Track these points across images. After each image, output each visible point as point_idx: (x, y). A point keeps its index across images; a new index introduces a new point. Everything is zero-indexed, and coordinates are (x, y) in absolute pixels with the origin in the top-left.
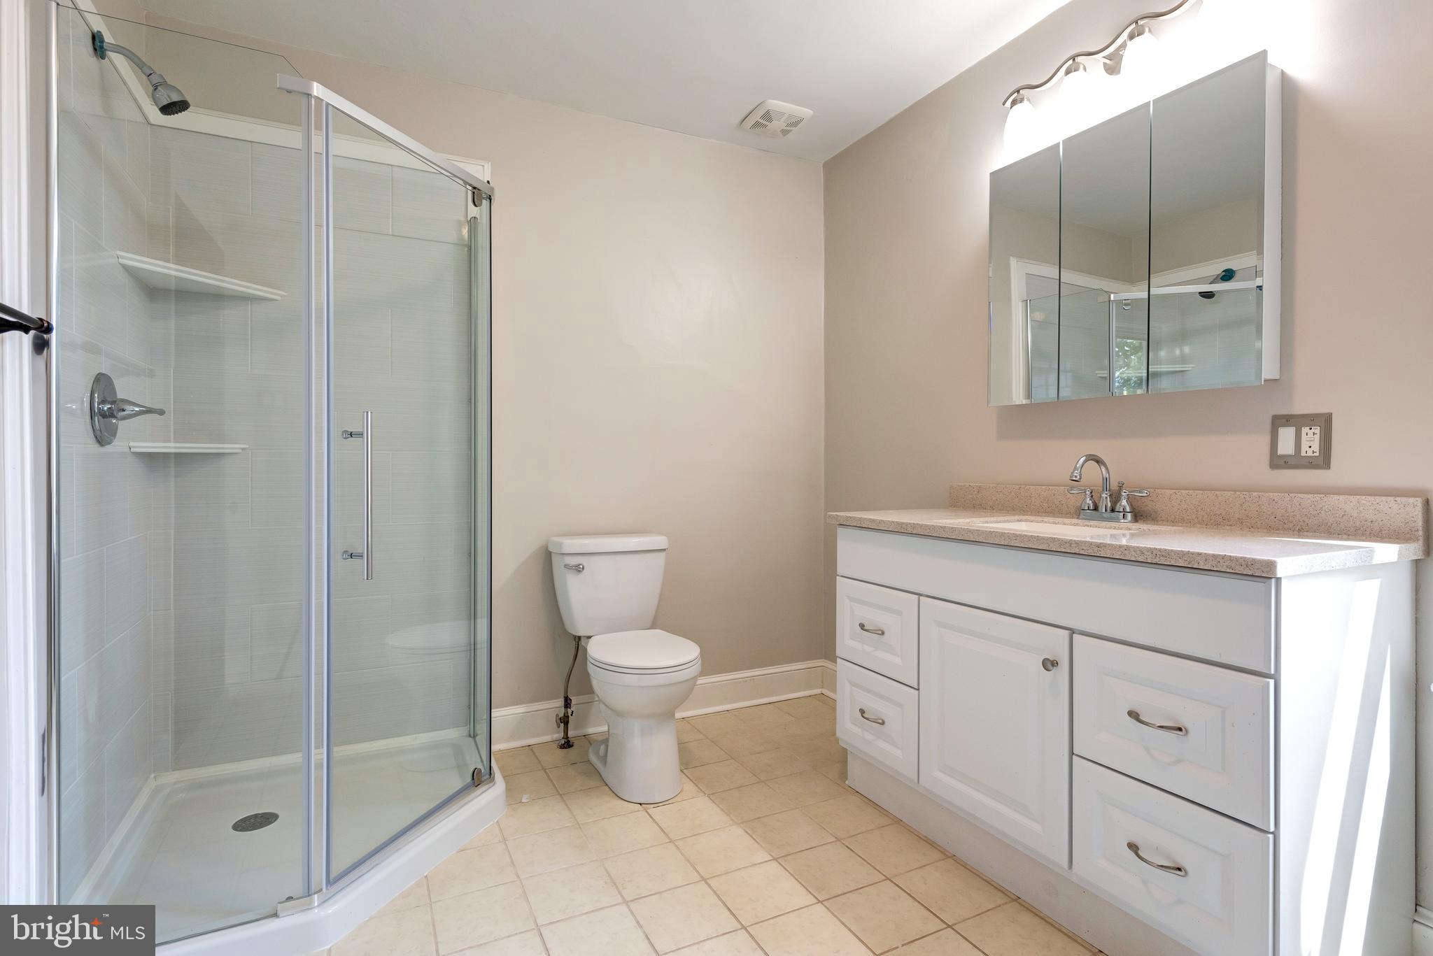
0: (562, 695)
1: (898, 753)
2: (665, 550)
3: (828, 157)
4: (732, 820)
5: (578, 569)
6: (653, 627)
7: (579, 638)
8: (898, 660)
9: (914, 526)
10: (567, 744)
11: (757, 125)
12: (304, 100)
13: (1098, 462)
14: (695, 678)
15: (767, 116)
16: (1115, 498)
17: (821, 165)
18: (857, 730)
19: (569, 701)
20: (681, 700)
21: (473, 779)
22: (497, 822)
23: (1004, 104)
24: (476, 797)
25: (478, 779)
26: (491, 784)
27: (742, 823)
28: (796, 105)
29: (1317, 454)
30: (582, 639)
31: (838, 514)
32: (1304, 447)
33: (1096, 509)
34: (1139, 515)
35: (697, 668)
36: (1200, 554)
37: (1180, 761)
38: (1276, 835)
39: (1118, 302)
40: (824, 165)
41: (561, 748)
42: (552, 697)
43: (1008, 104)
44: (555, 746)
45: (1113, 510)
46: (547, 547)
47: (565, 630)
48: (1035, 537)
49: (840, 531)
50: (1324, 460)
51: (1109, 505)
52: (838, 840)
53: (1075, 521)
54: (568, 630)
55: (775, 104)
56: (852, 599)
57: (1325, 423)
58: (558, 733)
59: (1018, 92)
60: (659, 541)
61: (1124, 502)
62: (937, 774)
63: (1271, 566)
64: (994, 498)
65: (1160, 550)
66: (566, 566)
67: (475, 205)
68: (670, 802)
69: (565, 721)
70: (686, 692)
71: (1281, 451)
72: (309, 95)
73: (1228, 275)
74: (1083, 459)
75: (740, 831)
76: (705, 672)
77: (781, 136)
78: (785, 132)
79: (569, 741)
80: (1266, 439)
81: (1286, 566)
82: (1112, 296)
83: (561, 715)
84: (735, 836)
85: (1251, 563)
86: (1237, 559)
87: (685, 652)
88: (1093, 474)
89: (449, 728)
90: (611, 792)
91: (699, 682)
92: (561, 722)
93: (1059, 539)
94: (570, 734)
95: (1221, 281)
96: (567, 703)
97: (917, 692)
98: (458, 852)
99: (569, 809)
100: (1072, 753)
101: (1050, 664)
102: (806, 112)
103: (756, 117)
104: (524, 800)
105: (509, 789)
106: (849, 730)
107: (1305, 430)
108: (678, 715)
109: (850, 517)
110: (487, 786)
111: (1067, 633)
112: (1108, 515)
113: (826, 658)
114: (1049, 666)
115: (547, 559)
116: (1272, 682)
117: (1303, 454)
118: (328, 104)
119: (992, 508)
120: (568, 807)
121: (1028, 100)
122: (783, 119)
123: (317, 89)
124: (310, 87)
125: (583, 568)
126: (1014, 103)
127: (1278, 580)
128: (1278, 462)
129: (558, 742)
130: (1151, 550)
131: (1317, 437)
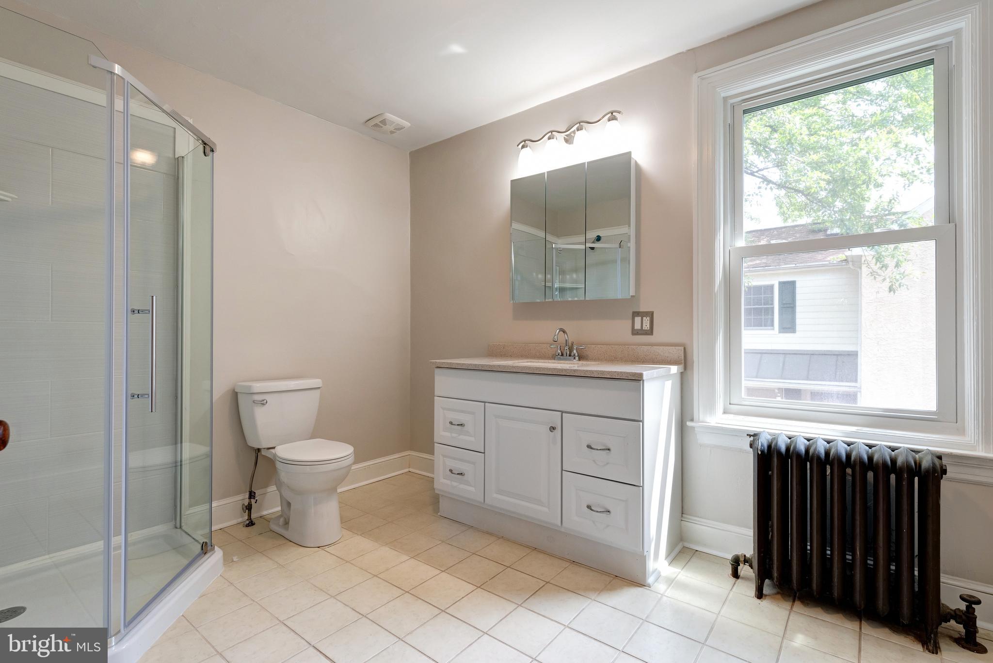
0: (248, 490)
1: (472, 489)
2: (319, 388)
3: (414, 149)
4: (380, 544)
5: (263, 403)
6: (313, 436)
7: (259, 450)
8: (472, 439)
9: (483, 366)
10: (251, 523)
11: (376, 125)
12: (108, 76)
13: (564, 332)
14: (350, 466)
15: (384, 122)
16: (571, 350)
17: (409, 153)
18: (448, 482)
19: (253, 494)
20: (341, 480)
21: (202, 549)
22: (220, 575)
23: (518, 146)
24: (205, 561)
25: (206, 548)
26: (213, 552)
27: (387, 544)
28: (402, 119)
29: (649, 329)
30: (262, 450)
31: (436, 361)
32: (644, 326)
33: (562, 355)
34: (581, 358)
35: (351, 460)
36: (616, 372)
37: (608, 463)
38: (643, 487)
39: (557, 249)
40: (410, 153)
41: (247, 526)
42: (238, 493)
43: (520, 146)
44: (241, 526)
45: (570, 356)
46: (234, 390)
47: (248, 445)
48: (546, 368)
49: (437, 371)
50: (650, 332)
51: (568, 353)
52: (443, 542)
53: (553, 361)
54: (248, 444)
55: (389, 116)
56: (444, 409)
57: (651, 315)
58: (242, 517)
59: (525, 141)
60: (316, 382)
61: (575, 351)
62: (495, 495)
63: (641, 375)
64: (512, 351)
65: (600, 371)
66: (254, 402)
67: (205, 155)
68: (335, 543)
69: (249, 508)
70: (343, 475)
71: (636, 327)
72: (112, 73)
73: (598, 239)
74: (558, 331)
75: (387, 549)
76: (356, 462)
77: (390, 134)
78: (392, 132)
79: (252, 521)
80: (630, 322)
81: (646, 375)
82: (554, 245)
83: (246, 504)
84: (386, 552)
85: (635, 374)
86: (629, 373)
87: (343, 451)
88: (562, 337)
89: (159, 525)
90: (295, 545)
91: (352, 468)
92: (247, 509)
93: (557, 369)
94: (253, 516)
95: (596, 242)
96: (252, 495)
97: (483, 454)
98: (199, 598)
99: (270, 559)
100: (562, 470)
101: (553, 429)
102: (406, 124)
103: (377, 121)
104: (235, 560)
105: (224, 555)
106: (443, 482)
107: (644, 318)
108: (339, 490)
109: (444, 362)
110: (211, 553)
111: (560, 413)
112: (568, 357)
113: (411, 450)
114: (552, 430)
115: (235, 396)
116: (641, 423)
117: (644, 329)
118: (128, 82)
119: (511, 356)
120: (269, 558)
121: (530, 147)
122: (393, 125)
123: (117, 69)
124: (114, 68)
125: (267, 402)
126: (523, 147)
127: (643, 381)
128: (635, 332)
129: (243, 524)
130: (596, 371)
131: (649, 321)
